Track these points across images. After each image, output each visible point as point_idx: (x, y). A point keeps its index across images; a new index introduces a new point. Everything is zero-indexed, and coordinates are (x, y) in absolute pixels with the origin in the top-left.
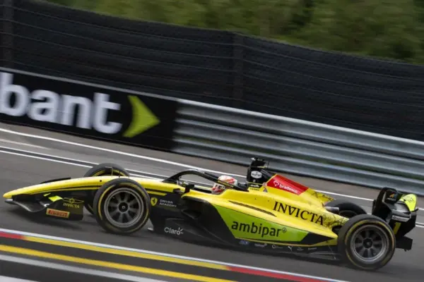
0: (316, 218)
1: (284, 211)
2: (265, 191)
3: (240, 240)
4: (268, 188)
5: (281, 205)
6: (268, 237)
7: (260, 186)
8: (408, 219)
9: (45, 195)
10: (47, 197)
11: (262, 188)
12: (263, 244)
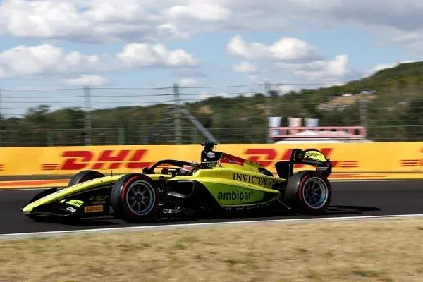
0: (262, 180)
1: (241, 179)
2: (220, 166)
3: (225, 207)
4: (222, 164)
5: (238, 175)
6: (244, 201)
7: (216, 164)
8: (327, 168)
9: (62, 202)
10: (65, 202)
11: (218, 165)
12: (241, 207)
